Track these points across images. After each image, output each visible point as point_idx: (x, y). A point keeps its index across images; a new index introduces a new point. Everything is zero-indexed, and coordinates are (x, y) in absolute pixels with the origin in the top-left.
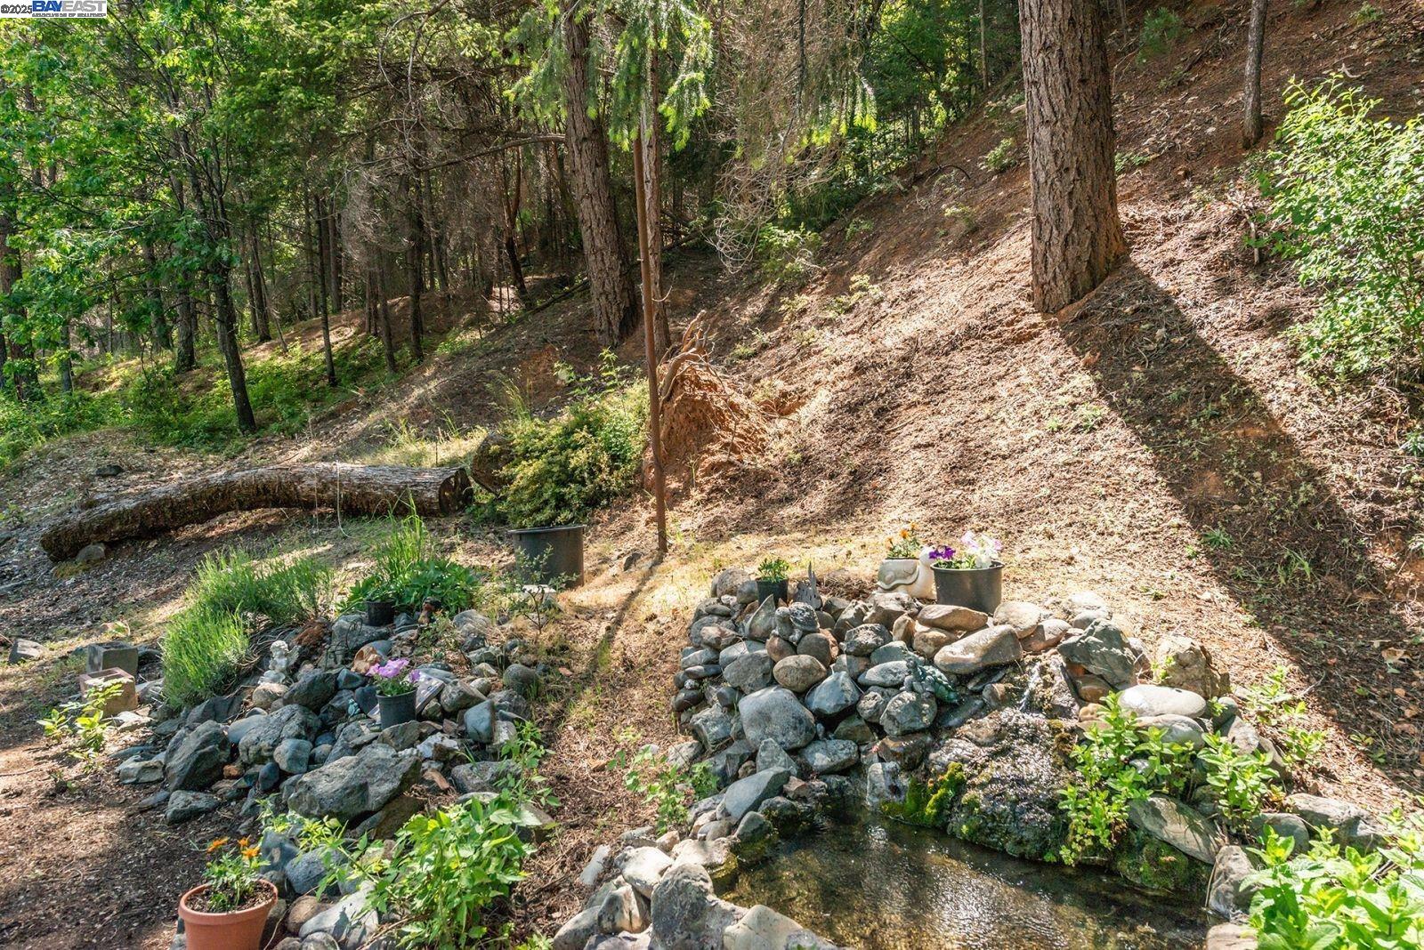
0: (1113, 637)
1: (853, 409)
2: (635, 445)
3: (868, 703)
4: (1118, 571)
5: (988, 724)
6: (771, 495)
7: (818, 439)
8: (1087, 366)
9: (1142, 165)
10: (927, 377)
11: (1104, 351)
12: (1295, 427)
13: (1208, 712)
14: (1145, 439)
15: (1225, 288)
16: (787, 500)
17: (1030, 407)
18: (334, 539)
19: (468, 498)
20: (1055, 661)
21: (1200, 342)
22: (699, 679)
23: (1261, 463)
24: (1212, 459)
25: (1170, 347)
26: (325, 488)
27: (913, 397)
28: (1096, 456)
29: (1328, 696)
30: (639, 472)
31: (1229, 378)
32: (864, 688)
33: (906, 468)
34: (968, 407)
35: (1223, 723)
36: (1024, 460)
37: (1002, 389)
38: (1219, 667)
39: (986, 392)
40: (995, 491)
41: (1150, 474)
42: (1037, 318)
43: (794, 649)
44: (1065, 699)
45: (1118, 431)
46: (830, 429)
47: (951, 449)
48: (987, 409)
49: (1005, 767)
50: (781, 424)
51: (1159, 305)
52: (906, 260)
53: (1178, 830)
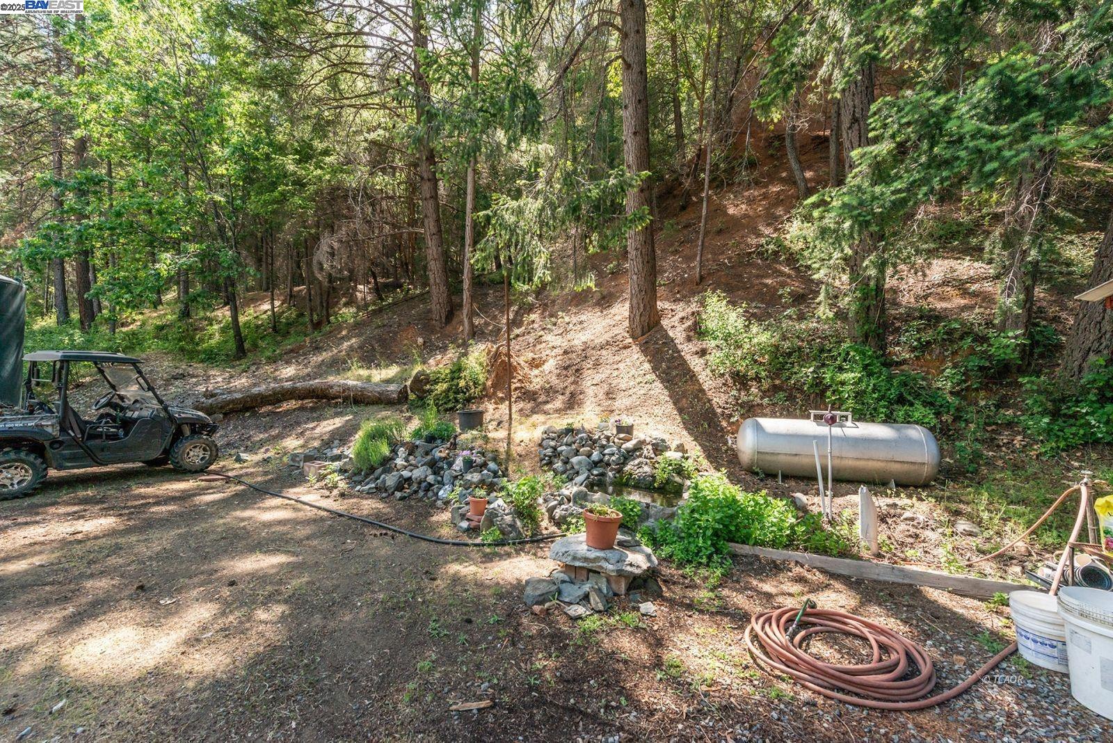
0: (663, 441)
1: (566, 368)
2: (482, 378)
3: (607, 458)
4: (660, 426)
5: (636, 462)
6: (540, 400)
7: (554, 381)
8: (649, 361)
9: (664, 285)
10: (593, 359)
11: (653, 356)
12: (706, 387)
13: (683, 457)
14: (666, 387)
15: (689, 339)
16: (547, 402)
17: (631, 374)
18: (352, 413)
19: (407, 398)
20: (650, 447)
21: (681, 357)
22: (550, 457)
23: (696, 396)
24: (684, 395)
25: (673, 357)
26: (344, 391)
27: (589, 366)
28: (652, 392)
29: (708, 457)
30: (484, 389)
31: (690, 370)
32: (604, 455)
33: (590, 391)
34: (609, 372)
35: (687, 459)
36: (631, 392)
37: (621, 366)
38: (686, 448)
39: (615, 367)
40: (621, 402)
41: (668, 399)
42: (630, 340)
43: (583, 446)
44: (653, 456)
45: (658, 384)
46: (559, 375)
47: (606, 387)
48: (616, 373)
49: (641, 470)
50: (536, 372)
51: (670, 342)
52: (577, 306)
53: (677, 479)
